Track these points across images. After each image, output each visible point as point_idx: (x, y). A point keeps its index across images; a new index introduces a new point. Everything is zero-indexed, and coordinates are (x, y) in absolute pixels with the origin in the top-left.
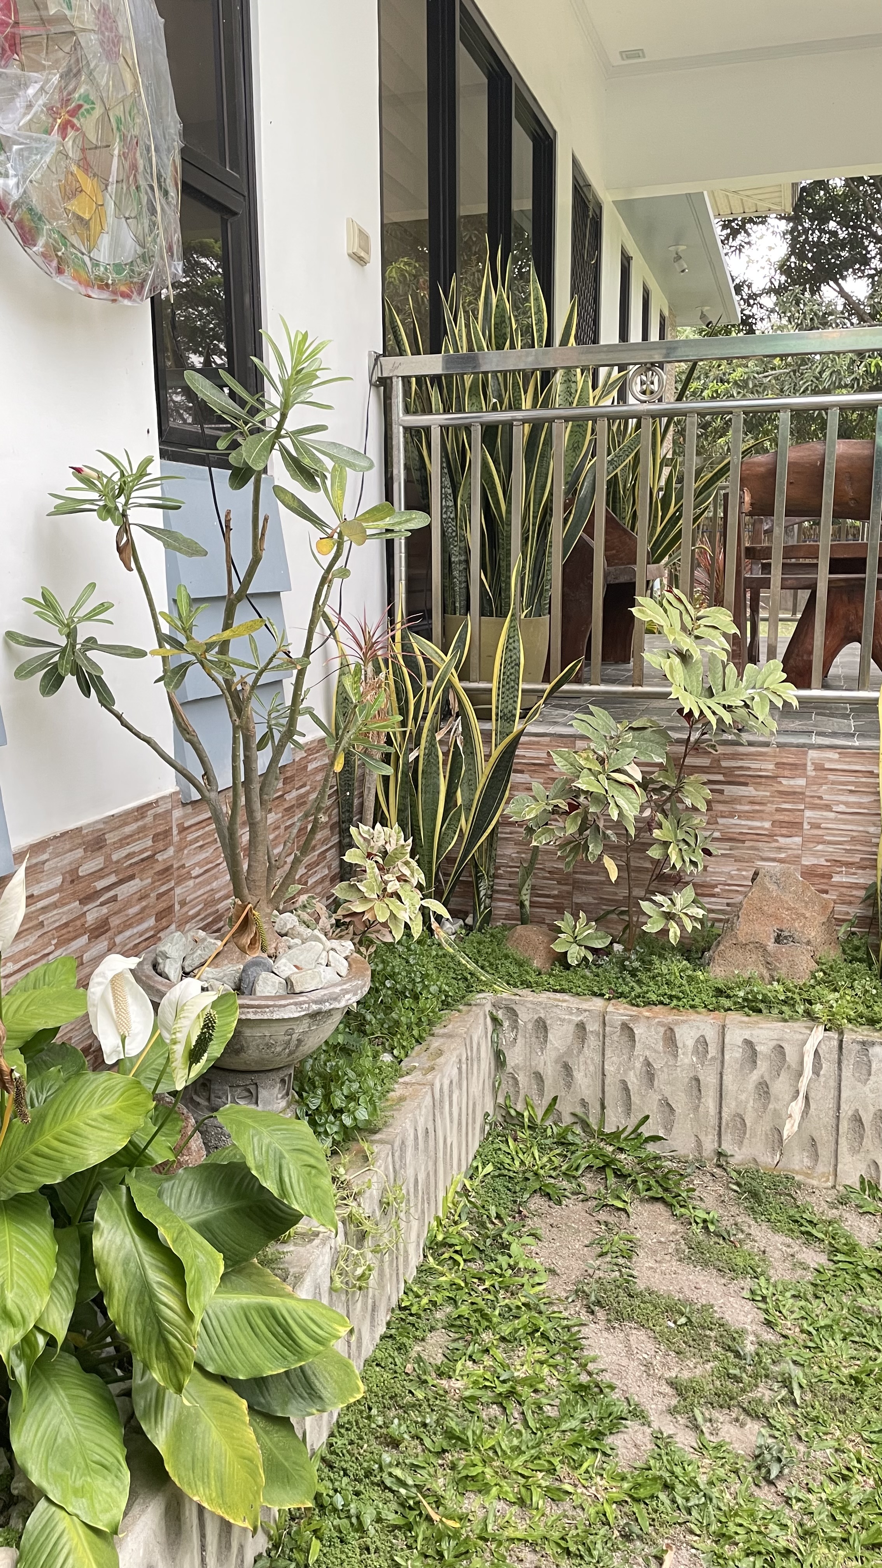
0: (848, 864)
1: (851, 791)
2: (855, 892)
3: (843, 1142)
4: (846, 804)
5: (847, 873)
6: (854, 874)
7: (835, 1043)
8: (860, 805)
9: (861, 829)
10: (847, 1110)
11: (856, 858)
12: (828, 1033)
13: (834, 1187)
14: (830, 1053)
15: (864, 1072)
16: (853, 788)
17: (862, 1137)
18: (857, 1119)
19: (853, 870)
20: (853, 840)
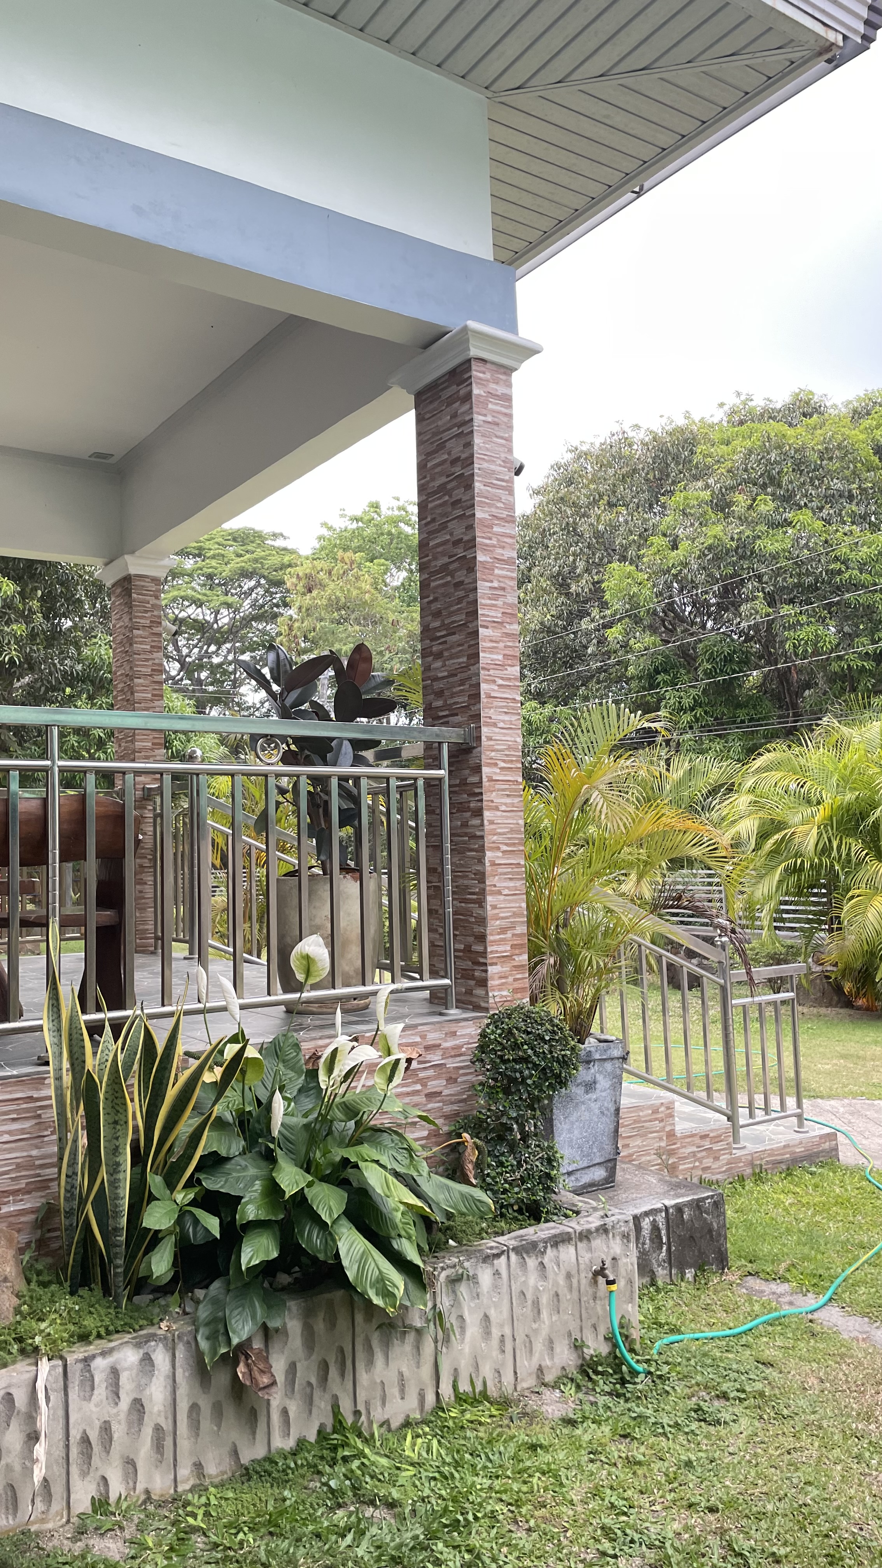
0: (15, 1192)
1: (14, 1120)
2: (23, 1219)
3: (74, 1470)
4: (9, 1133)
5: (15, 1201)
6: (21, 1200)
7: (60, 1370)
8: (22, 1131)
9: (25, 1154)
10: (75, 1434)
11: (22, 1184)
12: (53, 1362)
13: (68, 1521)
14: (56, 1382)
15: (88, 1389)
16: (15, 1116)
17: (90, 1458)
18: (86, 1440)
19: (20, 1197)
20: (19, 1167)
